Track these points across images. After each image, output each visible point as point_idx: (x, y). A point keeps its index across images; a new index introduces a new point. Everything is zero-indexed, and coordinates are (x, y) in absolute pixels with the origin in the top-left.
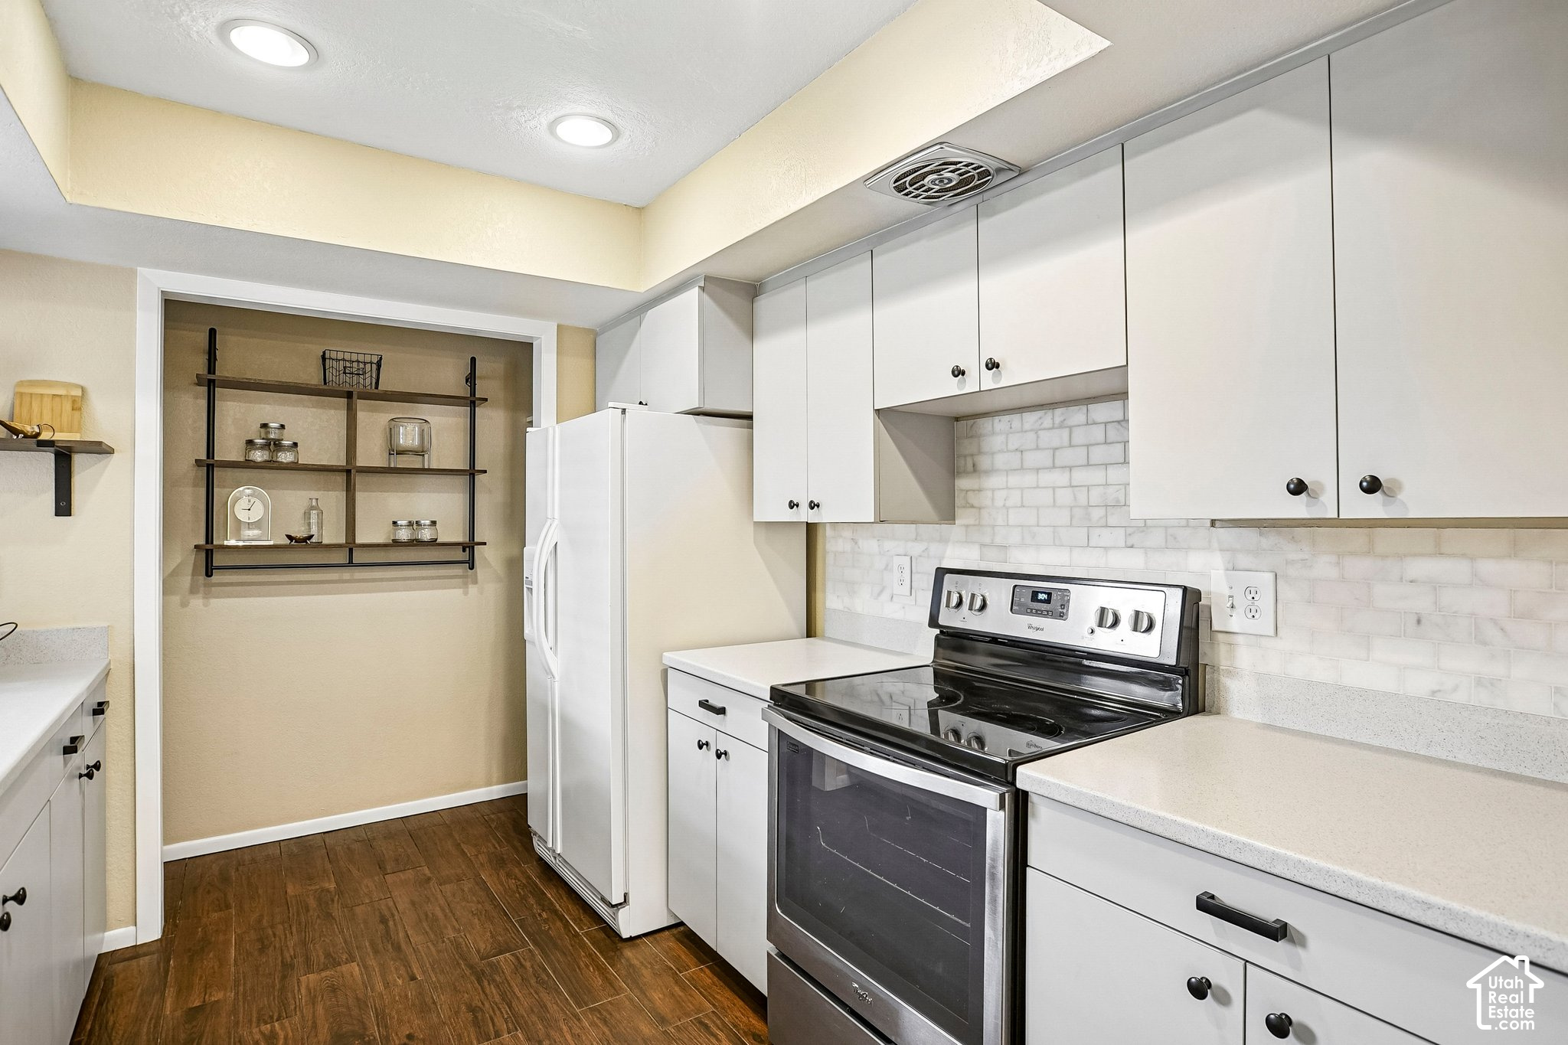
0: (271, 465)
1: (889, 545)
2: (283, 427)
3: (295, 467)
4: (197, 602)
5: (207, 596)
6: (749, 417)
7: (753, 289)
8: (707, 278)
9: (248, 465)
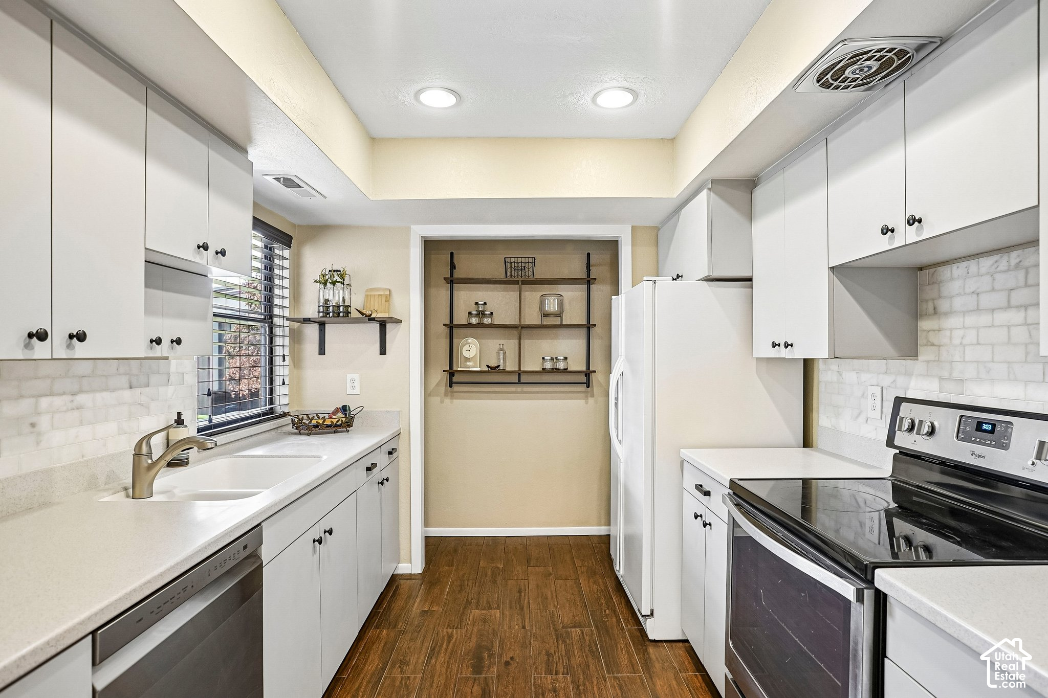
0: (480, 325)
1: (865, 377)
2: (485, 304)
3: (492, 326)
4: (447, 401)
5: (452, 398)
6: (750, 280)
7: (751, 184)
8: (714, 181)
9: (469, 325)
